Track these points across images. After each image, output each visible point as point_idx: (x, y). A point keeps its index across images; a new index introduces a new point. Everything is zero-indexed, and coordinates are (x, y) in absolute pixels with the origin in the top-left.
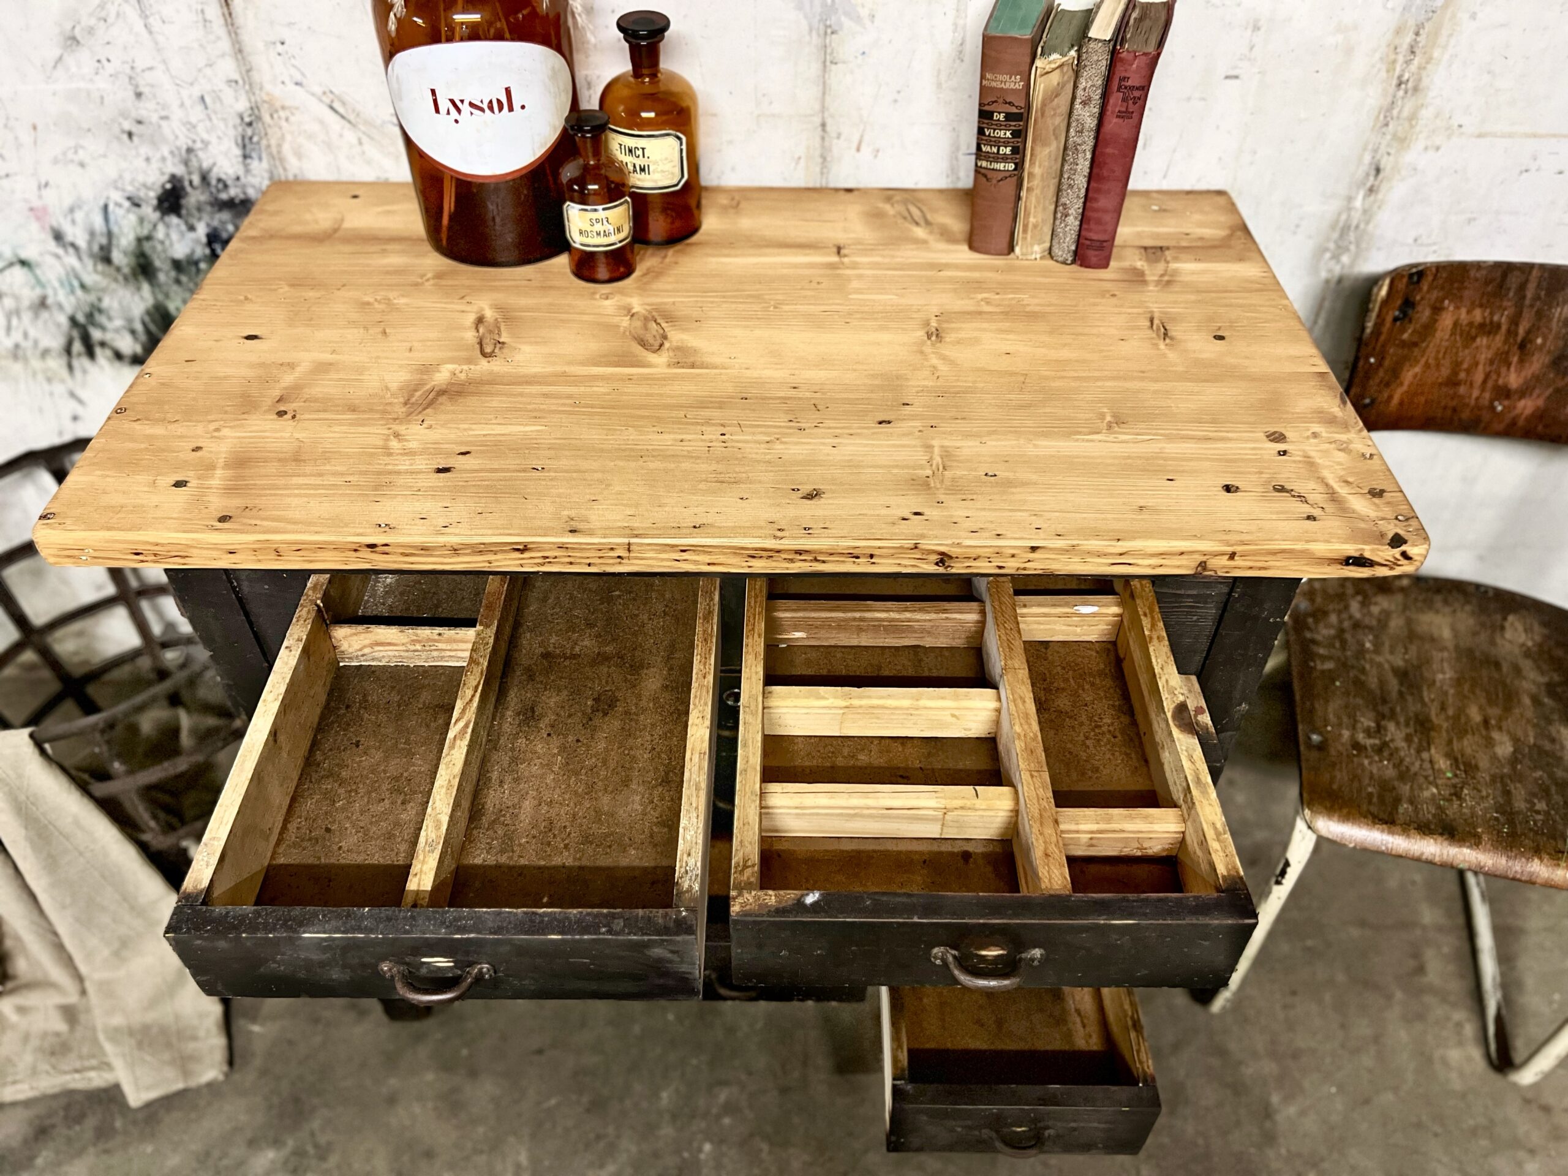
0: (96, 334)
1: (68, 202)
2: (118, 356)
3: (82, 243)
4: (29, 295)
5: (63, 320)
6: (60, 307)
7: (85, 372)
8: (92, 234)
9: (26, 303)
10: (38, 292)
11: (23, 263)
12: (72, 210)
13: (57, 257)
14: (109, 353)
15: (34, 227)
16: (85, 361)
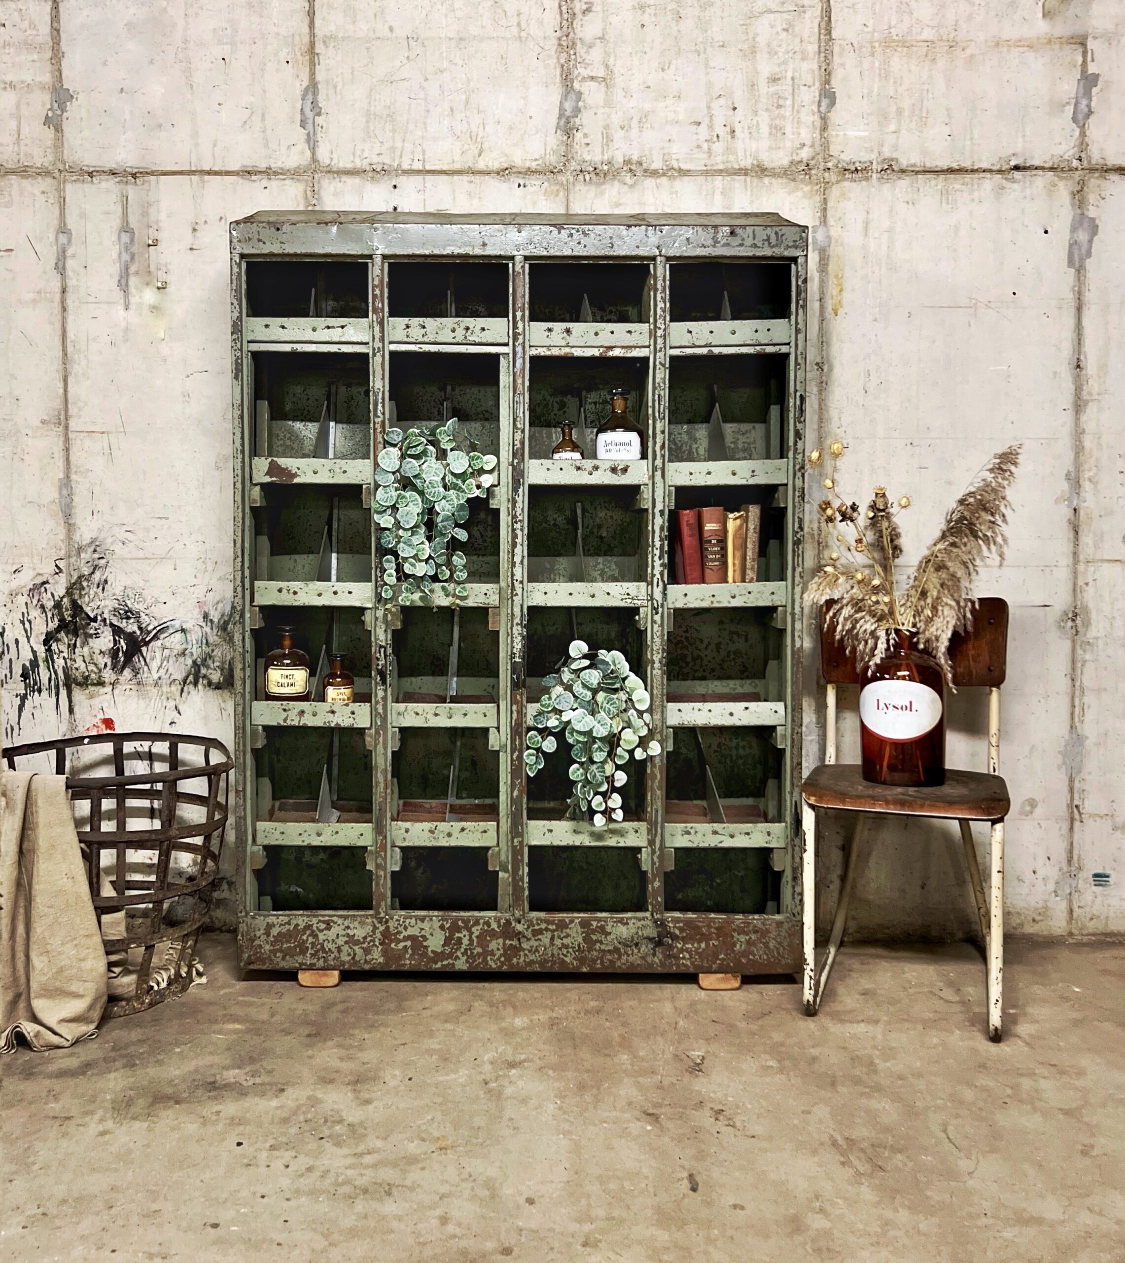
0: (203, 671)
1: (218, 598)
2: (210, 684)
3: (216, 620)
4: (179, 648)
5: (189, 662)
6: (192, 654)
7: (189, 693)
8: (223, 615)
9: (176, 652)
10: (184, 646)
11: (183, 630)
12: (218, 603)
13: (201, 627)
14: (205, 682)
15: (197, 610)
16: (191, 686)
